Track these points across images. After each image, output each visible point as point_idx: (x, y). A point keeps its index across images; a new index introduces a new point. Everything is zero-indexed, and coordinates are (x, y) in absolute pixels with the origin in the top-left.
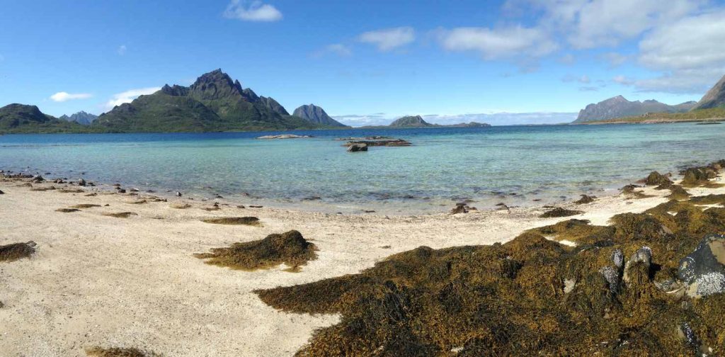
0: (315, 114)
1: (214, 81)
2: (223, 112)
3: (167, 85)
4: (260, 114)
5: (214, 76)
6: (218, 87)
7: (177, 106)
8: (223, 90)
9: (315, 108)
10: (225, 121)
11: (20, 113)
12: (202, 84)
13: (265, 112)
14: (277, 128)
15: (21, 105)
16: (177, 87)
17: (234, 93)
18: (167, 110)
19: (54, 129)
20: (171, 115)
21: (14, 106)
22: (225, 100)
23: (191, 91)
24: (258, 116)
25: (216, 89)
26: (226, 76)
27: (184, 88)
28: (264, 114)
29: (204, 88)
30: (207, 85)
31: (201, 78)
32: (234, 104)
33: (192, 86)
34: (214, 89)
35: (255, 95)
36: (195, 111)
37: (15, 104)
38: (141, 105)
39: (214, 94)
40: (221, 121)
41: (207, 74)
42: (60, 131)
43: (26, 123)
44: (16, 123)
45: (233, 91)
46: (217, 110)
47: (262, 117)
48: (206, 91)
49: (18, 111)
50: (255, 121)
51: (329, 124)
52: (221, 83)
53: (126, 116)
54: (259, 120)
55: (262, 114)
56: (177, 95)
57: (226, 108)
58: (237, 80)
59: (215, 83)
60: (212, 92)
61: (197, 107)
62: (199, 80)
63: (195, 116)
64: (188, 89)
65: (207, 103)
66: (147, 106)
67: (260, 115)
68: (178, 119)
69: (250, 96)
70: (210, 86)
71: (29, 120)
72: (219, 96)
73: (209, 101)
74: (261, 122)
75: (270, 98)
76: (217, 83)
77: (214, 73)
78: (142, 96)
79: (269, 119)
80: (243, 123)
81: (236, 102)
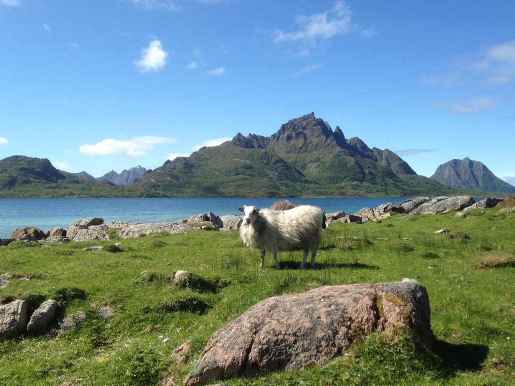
0: (472, 173)
1: (304, 129)
2: (312, 171)
3: (239, 134)
4: (363, 173)
5: (304, 123)
6: (308, 136)
7: (248, 161)
8: (315, 140)
9: (471, 163)
10: (311, 182)
11: (22, 169)
12: (287, 133)
13: (373, 170)
14: (387, 194)
15: (26, 158)
16: (255, 137)
17: (329, 145)
18: (234, 167)
19: (64, 191)
20: (238, 174)
21: (16, 159)
22: (316, 154)
23: (272, 142)
24: (360, 176)
25: (306, 139)
26: (321, 123)
27: (263, 138)
28: (371, 173)
29: (289, 138)
30: (294, 134)
31: (287, 124)
32: (328, 159)
33: (274, 136)
34: (302, 139)
35: (364, 147)
36: (271, 169)
37: (17, 157)
38: (202, 160)
39: (303, 145)
40: (306, 182)
41: (295, 120)
42: (71, 194)
43: (27, 182)
44: (12, 183)
45: (329, 141)
46: (304, 167)
47: (367, 177)
48: (292, 142)
49: (19, 167)
50: (355, 183)
51: (495, 188)
52: (313, 131)
53: (178, 174)
54: (362, 181)
55: (367, 172)
56: (253, 147)
57: (317, 164)
58: (338, 127)
59: (305, 131)
60: (300, 142)
61: (276, 163)
62: (284, 127)
63: (272, 176)
64: (268, 139)
65: (290, 158)
66: (209, 162)
67: (364, 175)
68: (246, 179)
69: (357, 149)
70: (297, 135)
71: (32, 179)
72: (309, 148)
73: (296, 155)
74: (365, 184)
75: (387, 150)
76: (307, 132)
77: (304, 118)
78: (205, 148)
79: (379, 180)
80: (338, 185)
81: (331, 156)
